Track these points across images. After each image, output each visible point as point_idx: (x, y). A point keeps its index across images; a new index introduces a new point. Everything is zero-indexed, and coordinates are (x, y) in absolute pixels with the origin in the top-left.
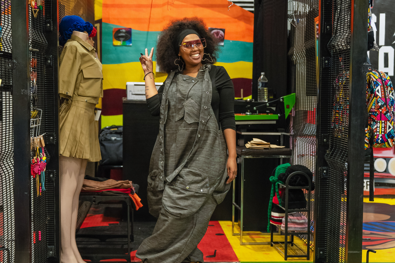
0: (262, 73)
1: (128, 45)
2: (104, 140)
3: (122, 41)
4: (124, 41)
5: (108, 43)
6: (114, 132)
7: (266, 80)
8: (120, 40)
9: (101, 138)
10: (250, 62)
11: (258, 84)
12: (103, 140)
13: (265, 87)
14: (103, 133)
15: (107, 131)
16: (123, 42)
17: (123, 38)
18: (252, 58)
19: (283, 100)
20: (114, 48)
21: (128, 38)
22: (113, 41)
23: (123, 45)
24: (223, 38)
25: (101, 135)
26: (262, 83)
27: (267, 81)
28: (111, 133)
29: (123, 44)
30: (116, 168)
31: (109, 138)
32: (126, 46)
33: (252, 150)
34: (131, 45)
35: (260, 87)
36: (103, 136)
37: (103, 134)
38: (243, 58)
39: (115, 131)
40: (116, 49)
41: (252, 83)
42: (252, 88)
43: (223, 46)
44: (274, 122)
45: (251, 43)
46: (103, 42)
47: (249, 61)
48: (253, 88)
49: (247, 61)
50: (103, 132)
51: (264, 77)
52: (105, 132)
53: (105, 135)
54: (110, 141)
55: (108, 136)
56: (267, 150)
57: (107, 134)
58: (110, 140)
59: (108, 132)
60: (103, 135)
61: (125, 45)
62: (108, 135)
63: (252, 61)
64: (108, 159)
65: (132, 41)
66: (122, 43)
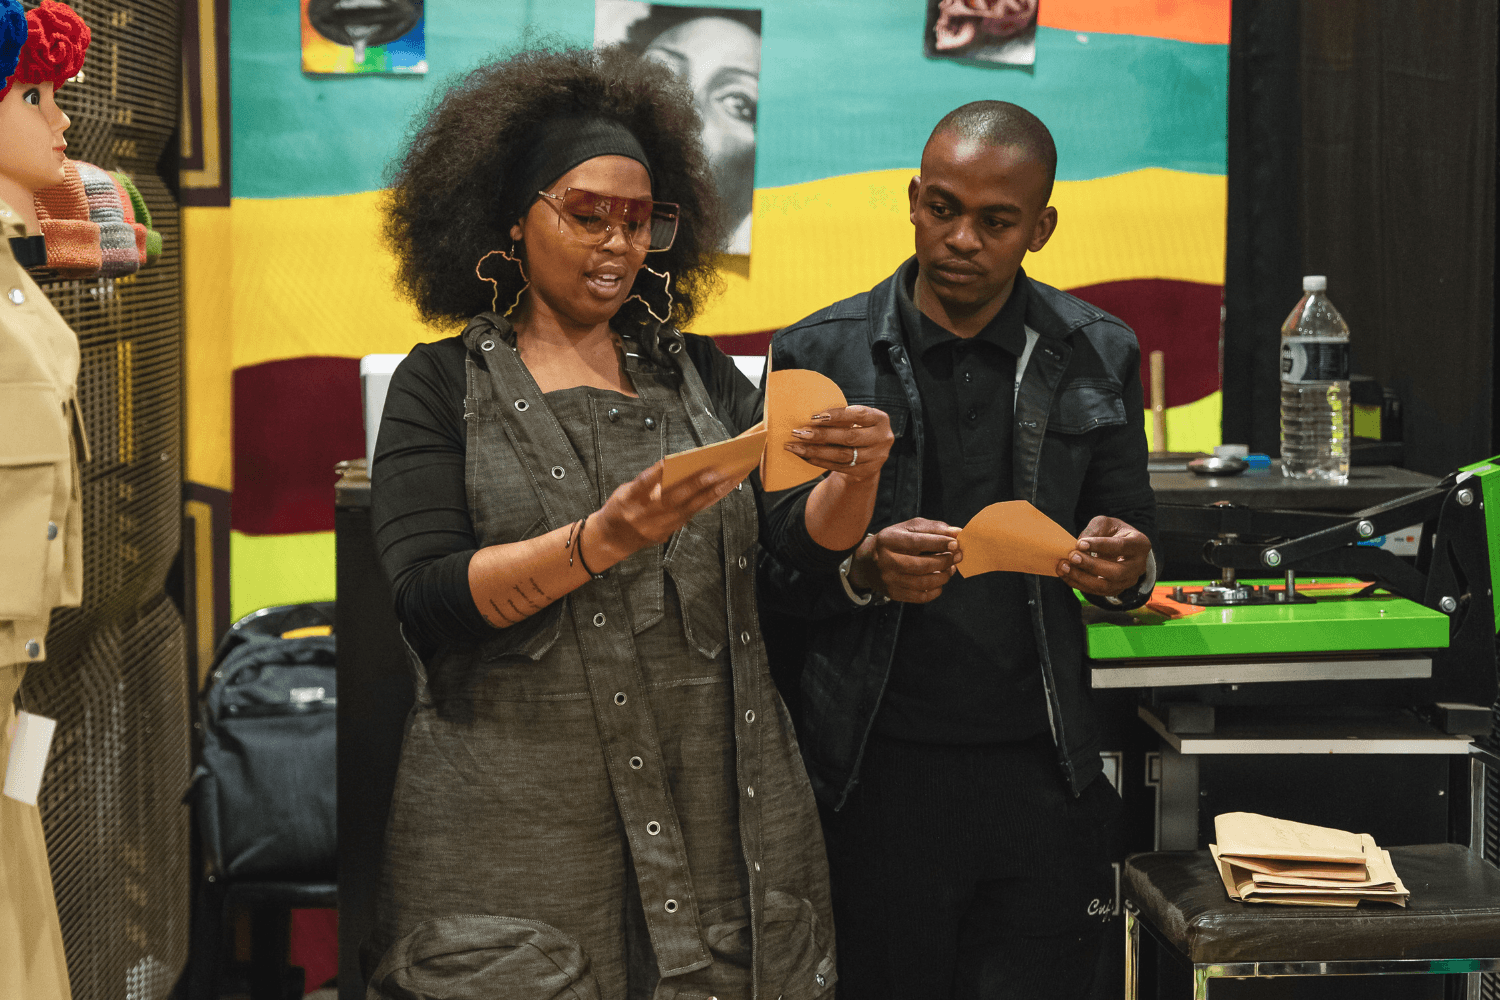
0: (1313, 282)
1: (399, 69)
2: (243, 712)
3: (361, 44)
4: (373, 42)
5: (269, 58)
6: (308, 656)
7: (1337, 330)
8: (346, 40)
9: (222, 693)
10: (1210, 171)
11: (1284, 354)
12: (233, 709)
13: (1333, 375)
14: (238, 659)
15: (262, 649)
16: (369, 51)
17: (368, 24)
18: (1220, 147)
19: (1478, 496)
20: (311, 89)
21: (401, 26)
22: (301, 45)
23: (369, 69)
24: (1027, 15)
25: (218, 674)
26: (1313, 350)
27: (1342, 338)
28: (288, 660)
29: (368, 61)
30: (318, 895)
31: (274, 697)
32: (388, 75)
33: (1268, 919)
34: (421, 67)
35: (1292, 378)
36: (232, 682)
37: (233, 669)
38: (1165, 150)
39: (316, 647)
40: (321, 97)
41: (1223, 312)
42: (1221, 343)
43: (1028, 69)
44: (1422, 669)
45: (1212, 48)
46: (237, 52)
47: (1201, 164)
48: (1226, 344)
49: (1189, 170)
50: (239, 651)
51: (1324, 303)
52: (248, 654)
53: (248, 674)
54: (281, 721)
55: (267, 684)
56: (1388, 917)
57: (258, 667)
58: (283, 710)
59: (264, 656)
60: (237, 675)
61: (381, 68)
62: (268, 672)
63: (1224, 167)
64: (263, 842)
65: (430, 45)
66: (361, 58)
